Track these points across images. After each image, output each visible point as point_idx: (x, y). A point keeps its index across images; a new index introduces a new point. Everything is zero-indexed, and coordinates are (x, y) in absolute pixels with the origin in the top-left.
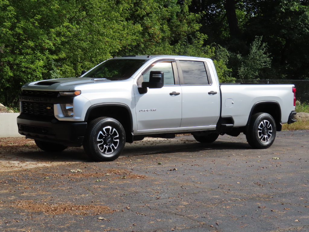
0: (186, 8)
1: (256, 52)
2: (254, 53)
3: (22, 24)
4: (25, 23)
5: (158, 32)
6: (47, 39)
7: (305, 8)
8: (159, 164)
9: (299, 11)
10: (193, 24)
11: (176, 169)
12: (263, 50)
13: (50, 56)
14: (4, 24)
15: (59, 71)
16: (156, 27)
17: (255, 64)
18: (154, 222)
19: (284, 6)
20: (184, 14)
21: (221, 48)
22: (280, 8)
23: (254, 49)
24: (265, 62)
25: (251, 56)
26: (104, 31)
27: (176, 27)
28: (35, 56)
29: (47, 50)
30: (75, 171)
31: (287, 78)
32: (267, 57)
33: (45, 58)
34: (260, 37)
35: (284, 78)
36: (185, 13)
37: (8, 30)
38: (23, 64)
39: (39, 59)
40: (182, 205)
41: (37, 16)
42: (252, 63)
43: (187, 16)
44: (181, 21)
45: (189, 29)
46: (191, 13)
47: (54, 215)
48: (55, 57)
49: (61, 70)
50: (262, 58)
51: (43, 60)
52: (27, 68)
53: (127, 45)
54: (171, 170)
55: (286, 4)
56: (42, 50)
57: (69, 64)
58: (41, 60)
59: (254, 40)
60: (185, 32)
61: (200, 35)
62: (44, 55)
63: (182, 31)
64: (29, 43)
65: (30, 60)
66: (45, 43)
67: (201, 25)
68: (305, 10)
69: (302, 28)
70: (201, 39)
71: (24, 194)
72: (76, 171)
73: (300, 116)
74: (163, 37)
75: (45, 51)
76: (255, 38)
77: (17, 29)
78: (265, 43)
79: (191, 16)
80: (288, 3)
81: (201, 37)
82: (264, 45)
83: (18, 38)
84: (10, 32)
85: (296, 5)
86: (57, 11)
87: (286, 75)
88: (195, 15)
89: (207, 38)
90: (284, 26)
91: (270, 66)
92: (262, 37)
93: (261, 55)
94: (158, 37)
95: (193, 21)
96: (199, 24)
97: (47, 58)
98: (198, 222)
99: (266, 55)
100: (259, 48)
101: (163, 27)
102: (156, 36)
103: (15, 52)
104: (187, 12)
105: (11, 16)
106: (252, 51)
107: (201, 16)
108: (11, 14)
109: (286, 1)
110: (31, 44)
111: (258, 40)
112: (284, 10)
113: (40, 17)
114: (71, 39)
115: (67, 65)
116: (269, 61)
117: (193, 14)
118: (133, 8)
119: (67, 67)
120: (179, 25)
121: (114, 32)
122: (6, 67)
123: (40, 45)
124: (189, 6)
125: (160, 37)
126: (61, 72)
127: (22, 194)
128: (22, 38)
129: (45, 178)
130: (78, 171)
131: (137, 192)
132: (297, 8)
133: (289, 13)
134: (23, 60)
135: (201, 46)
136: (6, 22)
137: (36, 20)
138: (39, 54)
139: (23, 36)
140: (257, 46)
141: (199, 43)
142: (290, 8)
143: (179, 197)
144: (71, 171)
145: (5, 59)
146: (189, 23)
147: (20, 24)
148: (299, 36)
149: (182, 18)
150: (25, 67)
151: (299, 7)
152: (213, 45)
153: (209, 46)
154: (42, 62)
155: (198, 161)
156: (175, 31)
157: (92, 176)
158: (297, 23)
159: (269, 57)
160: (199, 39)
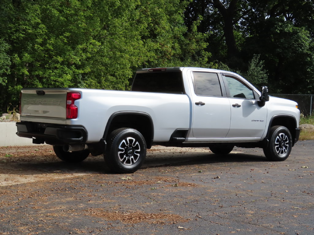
0: (195, 28)
1: (254, 69)
2: (252, 70)
3: (52, 41)
4: (54, 40)
5: (170, 50)
6: (74, 55)
7: (299, 29)
8: (200, 172)
9: (292, 32)
10: (201, 43)
11: (219, 177)
12: (260, 67)
13: (76, 70)
14: (36, 40)
15: (85, 84)
16: (169, 45)
17: (253, 80)
18: (235, 232)
19: (279, 28)
20: (193, 34)
21: (223, 64)
22: (275, 29)
23: (253, 66)
24: (262, 78)
25: (250, 73)
26: (125, 48)
27: (186, 45)
28: (62, 71)
29: (73, 65)
30: (125, 179)
31: (282, 92)
32: (265, 74)
33: (71, 72)
34: (258, 56)
35: (279, 93)
36: (193, 32)
37: (39, 46)
38: (52, 78)
39: (66, 73)
40: (249, 214)
41: (66, 34)
42: (250, 79)
43: (196, 35)
44: (190, 40)
45: (197, 47)
46: (200, 33)
47: (133, 224)
48: (81, 71)
49: (87, 83)
50: (260, 74)
51: (70, 74)
52: (55, 81)
53: (144, 61)
54: (215, 178)
55: (281, 26)
56: (69, 65)
57: (93, 77)
58: (68, 74)
59: (253, 58)
60: (194, 50)
61: (204, 53)
62: (71, 69)
63: (192, 49)
64: (58, 59)
65: (58, 74)
66: (72, 58)
67: (208, 44)
68: (298, 31)
69: (296, 47)
70: (205, 56)
71: (90, 202)
72: (127, 179)
73: (305, 128)
74: (174, 54)
75: (71, 66)
76: (254, 56)
77: (48, 45)
78: (263, 60)
79: (199, 36)
80: (283, 25)
81: (205, 55)
82: (261, 62)
83: (49, 54)
84: (41, 48)
85: (290, 27)
86: (84, 29)
87: (281, 89)
88: (203, 35)
89: (211, 56)
90: (279, 45)
91: (267, 82)
92: (259, 55)
93: (259, 72)
94: (170, 54)
95: (201, 40)
96: (206, 43)
97: (74, 72)
98: (277, 232)
99: (264, 71)
100: (257, 65)
101: (174, 45)
102: (168, 54)
103: (46, 66)
104: (195, 32)
105: (42, 33)
106: (251, 68)
107: (209, 36)
108: (43, 32)
109: (281, 23)
110: (60, 59)
111: (256, 58)
112: (278, 32)
113: (70, 34)
114: (94, 55)
115: (92, 79)
116: (266, 77)
117: (201, 33)
118: (152, 27)
119: (92, 81)
120: (189, 44)
121: (134, 49)
122: (36, 80)
123: (68, 60)
124: (198, 27)
125: (172, 54)
126: (87, 86)
127: (89, 202)
128: (52, 54)
129: (101, 186)
130: (129, 179)
131: (197, 201)
132: (291, 29)
133: (283, 34)
134: (52, 74)
135: (205, 63)
136: (39, 39)
137: (65, 37)
138: (66, 69)
139: (52, 51)
140: (255, 63)
141: (204, 60)
142: (284, 30)
143: (240, 206)
144: (122, 178)
145: (36, 73)
146: (197, 42)
147: (51, 40)
148: (293, 55)
149: (191, 37)
150: (53, 80)
151: (292, 29)
152: (216, 62)
153: (212, 63)
154: (69, 75)
155: (234, 169)
156: (185, 49)
157: (145, 184)
158: (291, 43)
159: (266, 73)
160: (203, 56)
